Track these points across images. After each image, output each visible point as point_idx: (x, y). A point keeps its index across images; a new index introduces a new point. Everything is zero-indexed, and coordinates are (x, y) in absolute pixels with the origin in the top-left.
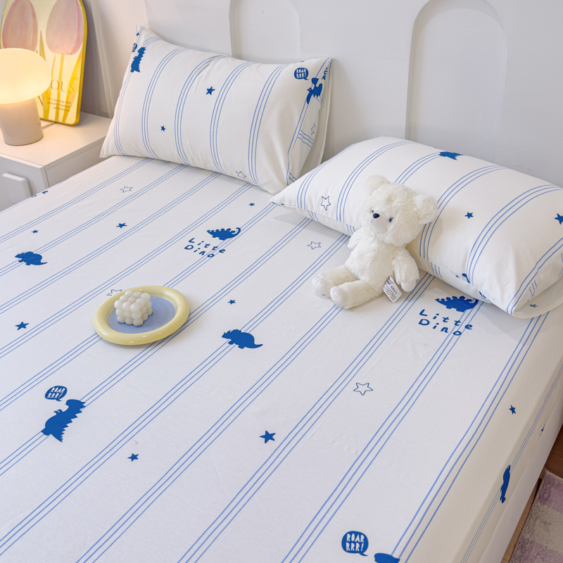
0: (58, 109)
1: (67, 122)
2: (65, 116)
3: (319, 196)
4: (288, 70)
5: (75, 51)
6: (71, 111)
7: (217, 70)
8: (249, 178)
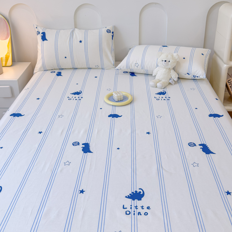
1: (7, 66)
2: (6, 63)
3: (134, 63)
4: (104, 30)
5: (6, 38)
6: (9, 60)
7: (79, 35)
8: (100, 67)
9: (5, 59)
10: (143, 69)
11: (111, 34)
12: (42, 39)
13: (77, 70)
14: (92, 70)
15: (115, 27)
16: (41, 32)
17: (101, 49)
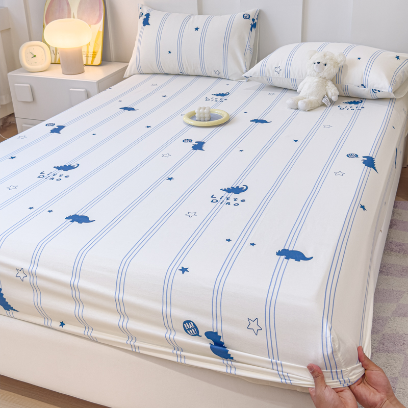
0: (87, 57)
1: (94, 64)
2: (93, 61)
3: (274, 67)
4: (240, 15)
5: (98, 22)
6: (97, 56)
7: (199, 21)
8: (222, 74)
9: (92, 53)
10: (289, 77)
11: (251, 22)
12: (143, 23)
16: (144, 14)
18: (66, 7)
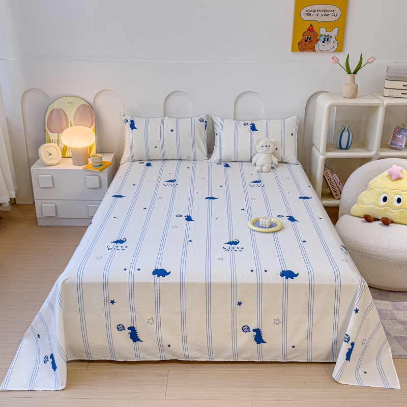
2: (90, 154)
4: (197, 119)
5: (91, 126)
7: (170, 123)
8: (192, 158)
9: (88, 149)
11: (204, 123)
12: (131, 127)
13: (167, 161)
14: (183, 162)
15: (208, 116)
16: (129, 120)
17: (193, 139)
18: (64, 116)
